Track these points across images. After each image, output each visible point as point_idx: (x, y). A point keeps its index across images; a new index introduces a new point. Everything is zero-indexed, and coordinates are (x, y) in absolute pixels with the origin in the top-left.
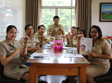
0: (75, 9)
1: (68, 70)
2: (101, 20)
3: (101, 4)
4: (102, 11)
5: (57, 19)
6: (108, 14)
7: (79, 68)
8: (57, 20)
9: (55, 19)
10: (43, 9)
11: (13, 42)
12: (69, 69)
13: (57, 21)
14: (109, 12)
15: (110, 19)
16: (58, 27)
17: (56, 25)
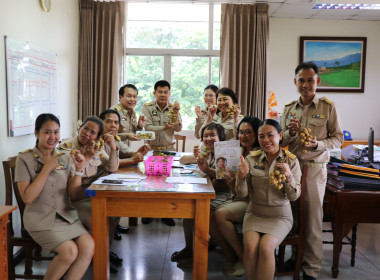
0: (218, 58)
1: (172, 207)
5: (163, 89)
6: (324, 68)
7: (194, 202)
8: (165, 92)
9: (159, 88)
10: (127, 57)
12: (173, 204)
13: (163, 94)
14: (325, 63)
15: (330, 84)
16: (167, 109)
17: (162, 104)
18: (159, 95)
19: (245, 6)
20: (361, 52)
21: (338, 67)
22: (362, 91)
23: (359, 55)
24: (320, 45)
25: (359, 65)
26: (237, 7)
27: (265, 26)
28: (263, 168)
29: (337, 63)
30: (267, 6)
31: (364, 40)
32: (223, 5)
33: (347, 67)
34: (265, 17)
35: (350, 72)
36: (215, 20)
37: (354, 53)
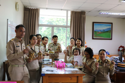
0: (70, 28)
1: (70, 79)
2: (94, 38)
3: (93, 23)
4: (95, 29)
5: (55, 38)
6: (100, 32)
7: (78, 77)
9: (54, 38)
11: (34, 47)
13: (56, 40)
14: (100, 30)
15: (102, 37)
16: (57, 45)
17: (55, 43)
18: (54, 40)
19: (78, 12)
20: (111, 27)
21: (104, 32)
22: (111, 39)
23: (110, 28)
24: (99, 25)
25: (110, 31)
26: (76, 12)
27: (84, 19)
28: (101, 65)
29: (104, 30)
30: (85, 12)
31: (112, 23)
32: (71, 11)
33: (107, 32)
34: (84, 16)
35: (108, 33)
36: (68, 16)
37: (109, 27)
